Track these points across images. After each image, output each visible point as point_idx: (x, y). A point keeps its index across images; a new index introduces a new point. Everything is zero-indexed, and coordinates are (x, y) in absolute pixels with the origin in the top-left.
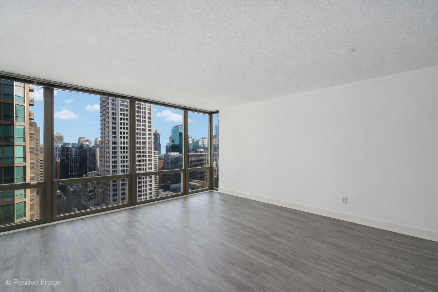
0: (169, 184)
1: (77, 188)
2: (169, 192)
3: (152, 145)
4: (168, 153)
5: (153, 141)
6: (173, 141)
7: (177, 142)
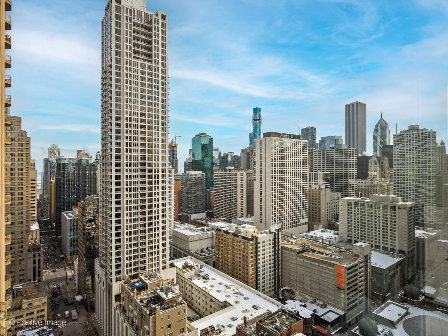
0: (188, 213)
1: (73, 216)
2: (187, 224)
3: (167, 161)
4: (187, 172)
5: (168, 155)
6: (193, 155)
7: (199, 157)
